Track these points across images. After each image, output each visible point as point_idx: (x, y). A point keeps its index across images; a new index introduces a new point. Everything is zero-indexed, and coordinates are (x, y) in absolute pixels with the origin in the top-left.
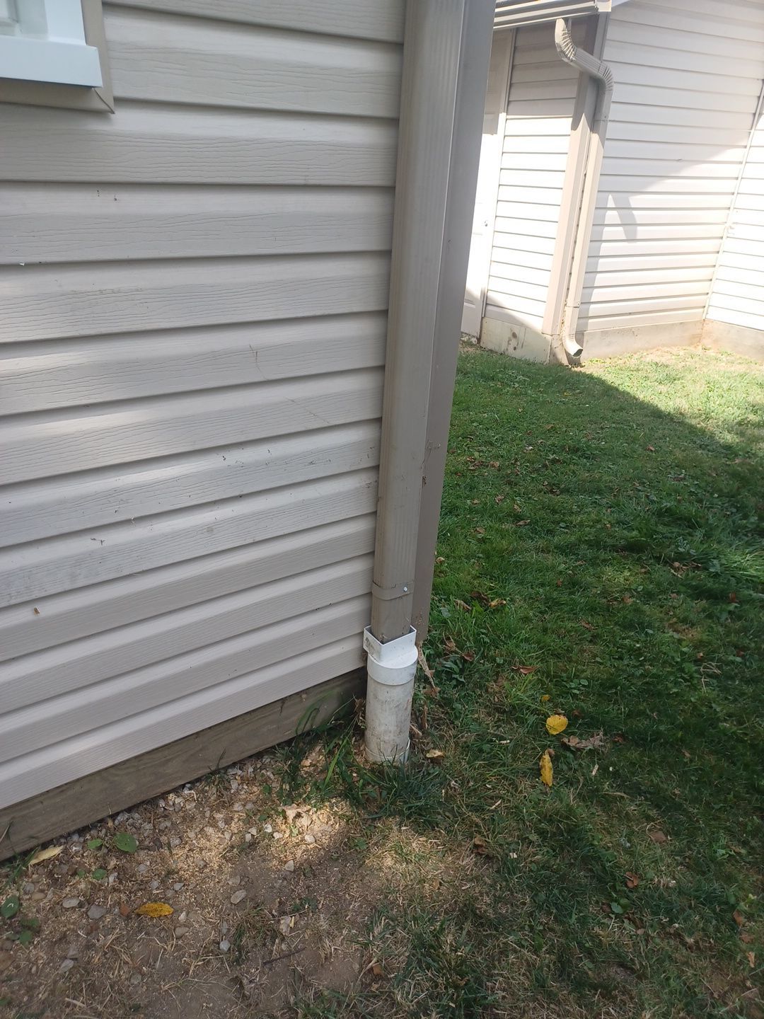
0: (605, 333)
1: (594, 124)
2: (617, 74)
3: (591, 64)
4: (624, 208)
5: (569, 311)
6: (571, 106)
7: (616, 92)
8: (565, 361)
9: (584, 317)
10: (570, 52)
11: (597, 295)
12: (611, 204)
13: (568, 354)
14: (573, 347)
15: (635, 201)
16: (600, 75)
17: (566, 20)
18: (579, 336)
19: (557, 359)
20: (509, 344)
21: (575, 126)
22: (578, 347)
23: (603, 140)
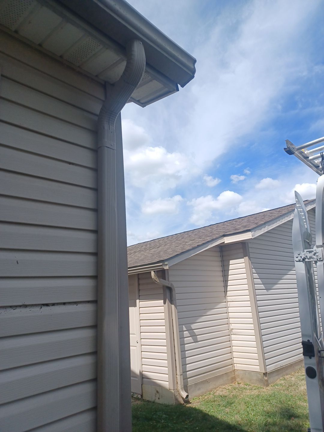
0: (196, 384)
1: (172, 302)
2: (175, 285)
3: (166, 283)
4: (190, 330)
5: (178, 377)
6: (162, 296)
7: (176, 291)
8: (182, 402)
9: (185, 378)
10: (157, 280)
11: (189, 367)
12: (185, 329)
13: (183, 398)
14: (184, 394)
15: (193, 326)
16: (170, 286)
17: (154, 271)
18: (186, 389)
19: (178, 401)
20: (156, 396)
21: (165, 303)
22: (186, 394)
23: (176, 306)
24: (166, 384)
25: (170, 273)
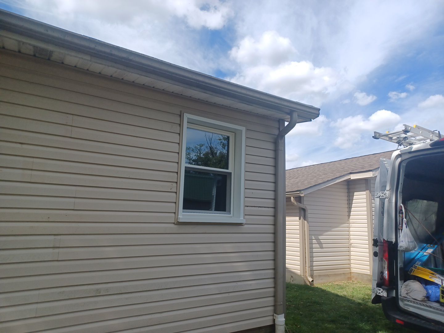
0: (320, 276)
1: (305, 218)
2: (308, 207)
3: (301, 205)
4: (317, 239)
5: (307, 268)
6: (298, 214)
7: (309, 212)
8: (309, 284)
9: (312, 270)
10: (295, 203)
11: (315, 264)
12: (313, 238)
13: (309, 282)
14: (311, 280)
15: (320, 237)
16: (304, 208)
17: (293, 197)
18: (312, 276)
19: (306, 283)
20: (291, 280)
21: (300, 219)
22: (312, 279)
23: (308, 222)
24: (298, 272)
25: (305, 199)
